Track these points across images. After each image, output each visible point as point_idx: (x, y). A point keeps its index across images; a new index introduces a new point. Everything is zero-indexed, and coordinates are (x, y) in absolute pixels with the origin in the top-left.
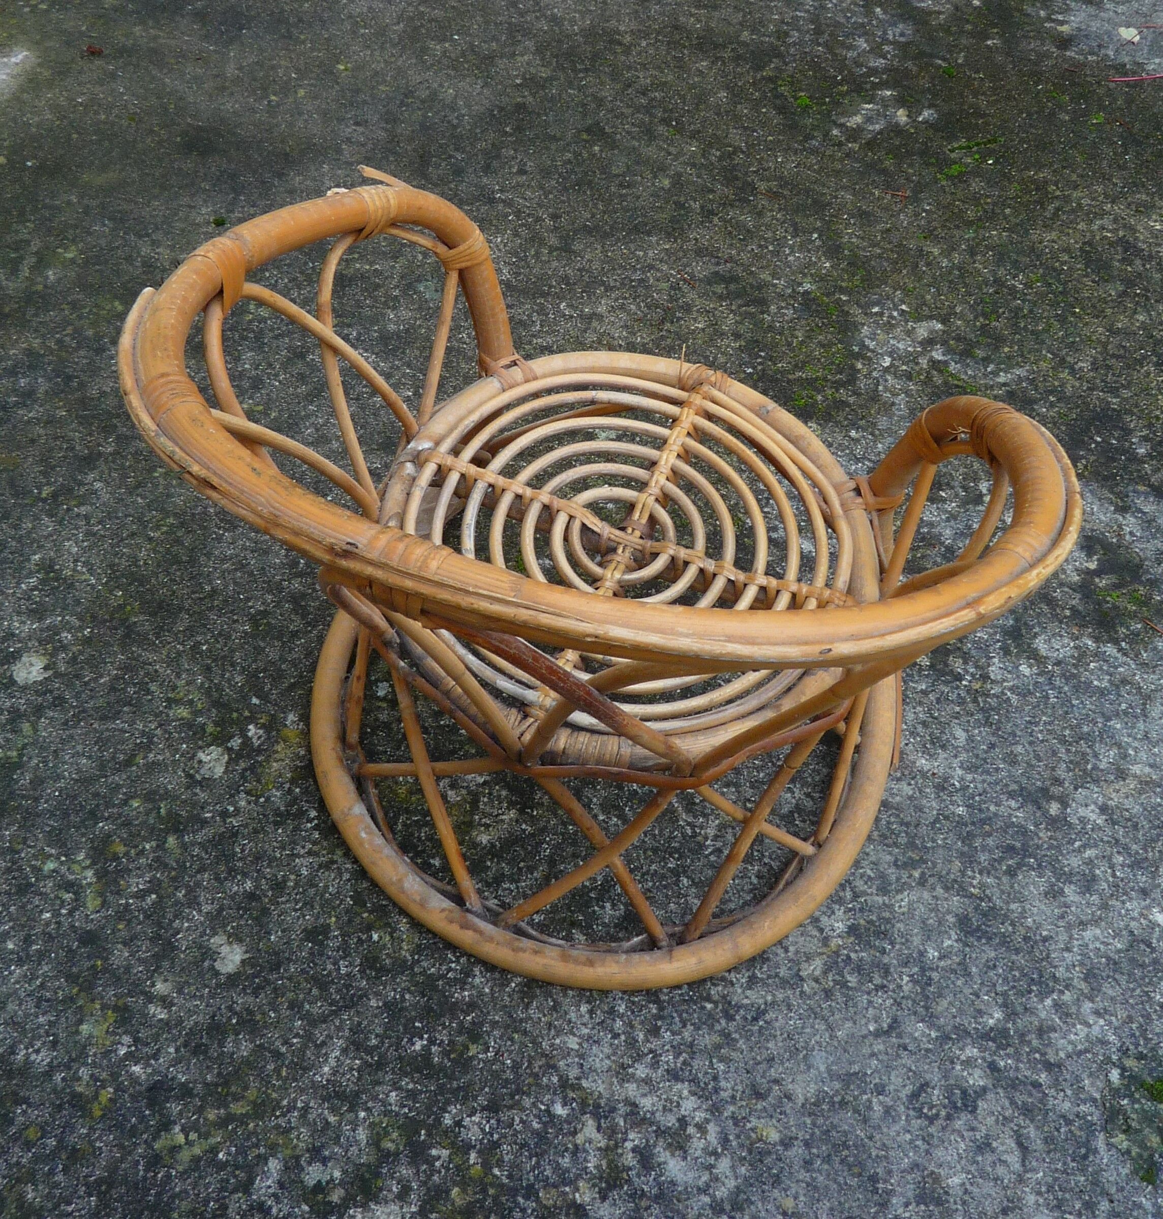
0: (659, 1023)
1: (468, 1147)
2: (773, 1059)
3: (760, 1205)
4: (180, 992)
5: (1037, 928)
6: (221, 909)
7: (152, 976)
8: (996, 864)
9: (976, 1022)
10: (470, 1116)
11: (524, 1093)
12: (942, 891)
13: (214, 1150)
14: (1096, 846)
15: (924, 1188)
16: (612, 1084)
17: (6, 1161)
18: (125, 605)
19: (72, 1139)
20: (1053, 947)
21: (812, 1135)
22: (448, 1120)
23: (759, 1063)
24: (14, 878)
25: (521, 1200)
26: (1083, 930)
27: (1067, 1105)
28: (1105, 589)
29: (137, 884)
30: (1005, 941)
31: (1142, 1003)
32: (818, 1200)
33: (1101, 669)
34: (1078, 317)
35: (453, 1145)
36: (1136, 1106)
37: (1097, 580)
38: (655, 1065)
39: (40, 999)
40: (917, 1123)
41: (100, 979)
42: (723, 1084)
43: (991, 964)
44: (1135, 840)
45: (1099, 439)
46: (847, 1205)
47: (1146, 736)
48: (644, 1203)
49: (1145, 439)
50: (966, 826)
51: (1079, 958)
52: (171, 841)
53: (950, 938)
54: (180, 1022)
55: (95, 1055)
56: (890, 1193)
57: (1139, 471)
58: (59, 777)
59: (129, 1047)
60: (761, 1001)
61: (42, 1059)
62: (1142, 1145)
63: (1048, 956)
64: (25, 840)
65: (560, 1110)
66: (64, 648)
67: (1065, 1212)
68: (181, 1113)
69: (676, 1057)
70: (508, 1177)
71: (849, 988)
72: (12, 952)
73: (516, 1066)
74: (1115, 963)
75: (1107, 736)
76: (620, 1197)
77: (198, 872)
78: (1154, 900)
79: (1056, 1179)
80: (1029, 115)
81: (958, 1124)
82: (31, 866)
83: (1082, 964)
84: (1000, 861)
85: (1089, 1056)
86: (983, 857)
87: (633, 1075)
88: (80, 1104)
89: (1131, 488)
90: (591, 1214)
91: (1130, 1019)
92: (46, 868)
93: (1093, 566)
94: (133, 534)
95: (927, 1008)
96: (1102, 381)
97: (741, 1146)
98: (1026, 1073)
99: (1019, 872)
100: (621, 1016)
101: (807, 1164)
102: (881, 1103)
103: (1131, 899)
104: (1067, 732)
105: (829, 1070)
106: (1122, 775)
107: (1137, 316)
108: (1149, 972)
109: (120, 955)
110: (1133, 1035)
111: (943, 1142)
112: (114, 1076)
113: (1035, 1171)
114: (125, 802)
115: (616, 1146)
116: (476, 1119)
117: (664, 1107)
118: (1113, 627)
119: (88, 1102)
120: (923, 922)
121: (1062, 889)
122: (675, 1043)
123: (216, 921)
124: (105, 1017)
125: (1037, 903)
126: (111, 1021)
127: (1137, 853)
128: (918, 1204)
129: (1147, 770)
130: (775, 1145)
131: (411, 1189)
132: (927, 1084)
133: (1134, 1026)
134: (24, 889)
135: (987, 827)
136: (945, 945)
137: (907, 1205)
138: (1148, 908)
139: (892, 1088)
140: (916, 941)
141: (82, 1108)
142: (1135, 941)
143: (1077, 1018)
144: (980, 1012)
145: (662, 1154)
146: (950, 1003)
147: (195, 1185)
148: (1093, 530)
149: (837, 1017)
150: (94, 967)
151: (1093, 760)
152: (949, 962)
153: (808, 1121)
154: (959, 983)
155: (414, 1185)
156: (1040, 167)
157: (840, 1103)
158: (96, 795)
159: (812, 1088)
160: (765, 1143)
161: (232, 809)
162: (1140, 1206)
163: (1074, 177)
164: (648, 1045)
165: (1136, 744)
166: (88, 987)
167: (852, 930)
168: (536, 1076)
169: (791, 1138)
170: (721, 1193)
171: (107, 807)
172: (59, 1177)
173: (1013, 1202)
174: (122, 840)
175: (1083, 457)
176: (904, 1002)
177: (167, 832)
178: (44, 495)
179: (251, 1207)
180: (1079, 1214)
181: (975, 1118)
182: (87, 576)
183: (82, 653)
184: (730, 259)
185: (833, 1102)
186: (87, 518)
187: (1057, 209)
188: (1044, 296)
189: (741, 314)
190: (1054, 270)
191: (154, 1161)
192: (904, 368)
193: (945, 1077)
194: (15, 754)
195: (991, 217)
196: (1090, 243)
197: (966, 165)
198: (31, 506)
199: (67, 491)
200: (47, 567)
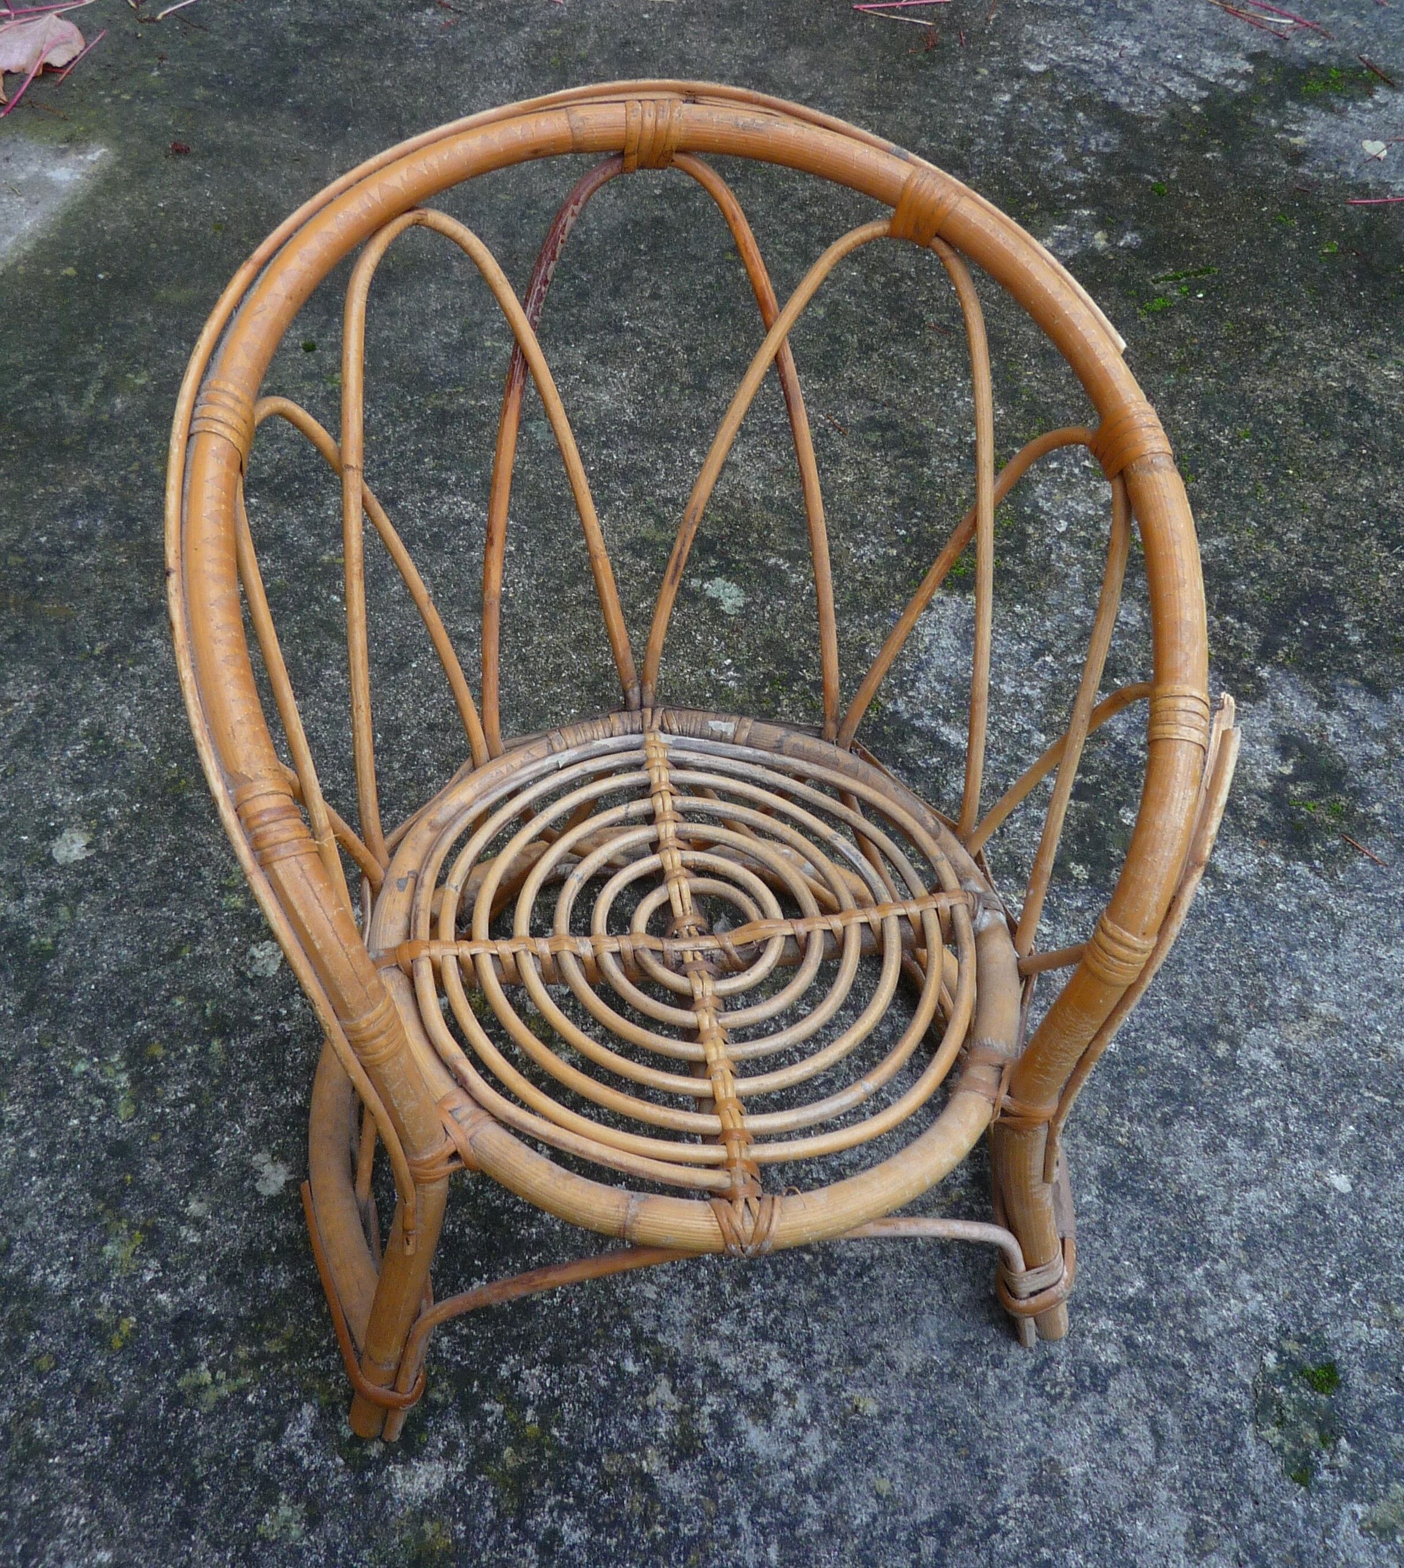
0: (750, 1274)
1: (525, 1402)
2: (876, 1322)
3: (851, 1485)
4: (216, 1214)
5: (1192, 1187)
6: (266, 1124)
7: (186, 1195)
8: (1150, 1111)
9: (1113, 1291)
10: (530, 1368)
11: (591, 1345)
12: (1084, 1139)
13: (243, 1392)
14: (1268, 1095)
15: (1041, 1476)
16: (691, 1340)
17: (15, 1391)
18: (179, 779)
19: (88, 1371)
20: (1210, 1208)
21: (916, 1409)
22: (504, 1372)
23: (861, 1325)
24: (40, 1079)
25: (581, 1465)
26: (1246, 1191)
27: (1212, 1390)
28: (1301, 798)
29: (176, 1092)
30: (1153, 1200)
31: (1309, 1278)
32: (918, 1484)
33: (1288, 890)
34: (1292, 480)
35: (508, 1400)
36: (1294, 1395)
37: (1291, 787)
38: (742, 1321)
39: (61, 1215)
40: (1036, 1402)
41: (128, 1195)
42: (818, 1346)
43: (1136, 1224)
44: (1315, 1090)
45: (1305, 623)
46: (950, 1491)
47: (1336, 970)
48: (719, 1476)
49: (1361, 624)
50: (1118, 1065)
51: (1238, 1222)
52: (216, 1045)
53: (1089, 1193)
54: (214, 1247)
55: (118, 1279)
56: (1000, 1479)
57: (1350, 662)
58: (96, 969)
59: (156, 1272)
60: (867, 1255)
61: (60, 1281)
62: (1298, 1441)
63: (1202, 1219)
64: (54, 1038)
65: (631, 1366)
66: (110, 824)
67: (1202, 1512)
68: (208, 1349)
69: (766, 1314)
70: (567, 1439)
72: (34, 1161)
73: (584, 1315)
74: (1280, 1230)
75: (1289, 967)
76: (693, 1468)
77: (244, 1080)
78: (1331, 1159)
79: (1193, 1474)
80: (1250, 241)
81: (1085, 1405)
82: (60, 1067)
83: (1241, 1229)
84: (1155, 1107)
85: (1242, 1335)
86: (1135, 1102)
87: (716, 1332)
88: (98, 1332)
89: (1339, 681)
90: (658, 1485)
91: (1294, 1295)
92: (76, 1070)
93: (1287, 770)
96: (1315, 555)
97: (834, 1418)
98: (1168, 1352)
99: (1175, 1122)
100: (707, 1265)
101: (908, 1442)
102: (997, 1377)
103: (1304, 1157)
104: (1243, 962)
105: (939, 1337)
106: (1304, 1013)
107: (1361, 481)
108: (1320, 1242)
109: (152, 1170)
110: (1295, 1314)
111: (1066, 1425)
112: (138, 1304)
113: (1171, 1462)
114: (168, 1000)
115: (692, 1410)
116: (536, 1371)
117: (749, 1369)
118: (1307, 842)
119: (108, 1331)
121: (1225, 1144)
122: (766, 1297)
123: (260, 1137)
124: (131, 1237)
125: (1195, 1158)
126: (138, 1242)
127: (1316, 1104)
128: (1032, 1494)
129: (1334, 1009)
130: (872, 1418)
131: (458, 1446)
132: (1052, 1358)
133: (1298, 1304)
134: (50, 1092)
135: (1142, 1068)
136: (1084, 1201)
137: (1019, 1494)
138: (1325, 1168)
139: (1011, 1360)
141: (102, 1338)
142: (1305, 1206)
143: (1233, 1291)
144: (1119, 1280)
145: (743, 1422)
147: (219, 1429)
148: (1290, 729)
149: (953, 1277)
150: (122, 1182)
151: (1272, 996)
152: (1087, 1220)
153: (912, 1394)
154: (1097, 1245)
155: (462, 1442)
156: (1258, 302)
157: (950, 1374)
158: (136, 990)
159: (919, 1356)
160: (862, 1416)
161: (284, 1012)
162: (1289, 1510)
163: (1299, 316)
164: (736, 1298)
165: (1323, 979)
166: (114, 1203)
168: (606, 1327)
169: (891, 1412)
170: (807, 1469)
171: (147, 1005)
172: (72, 1413)
173: (1142, 1497)
174: (162, 1041)
177: (212, 1034)
178: (97, 652)
179: (280, 1457)
180: (1218, 1515)
181: (1106, 1400)
182: (139, 744)
183: (129, 831)
184: (889, 403)
185: (943, 1374)
186: (143, 679)
187: (1275, 353)
188: (1252, 454)
189: (896, 467)
190: (1267, 424)
191: (176, 1400)
192: (1083, 533)
193: (1074, 1352)
194: (49, 940)
195: (1197, 360)
196: (1311, 394)
197: (1172, 299)
198: (83, 663)
199: (123, 648)
200: (96, 733)
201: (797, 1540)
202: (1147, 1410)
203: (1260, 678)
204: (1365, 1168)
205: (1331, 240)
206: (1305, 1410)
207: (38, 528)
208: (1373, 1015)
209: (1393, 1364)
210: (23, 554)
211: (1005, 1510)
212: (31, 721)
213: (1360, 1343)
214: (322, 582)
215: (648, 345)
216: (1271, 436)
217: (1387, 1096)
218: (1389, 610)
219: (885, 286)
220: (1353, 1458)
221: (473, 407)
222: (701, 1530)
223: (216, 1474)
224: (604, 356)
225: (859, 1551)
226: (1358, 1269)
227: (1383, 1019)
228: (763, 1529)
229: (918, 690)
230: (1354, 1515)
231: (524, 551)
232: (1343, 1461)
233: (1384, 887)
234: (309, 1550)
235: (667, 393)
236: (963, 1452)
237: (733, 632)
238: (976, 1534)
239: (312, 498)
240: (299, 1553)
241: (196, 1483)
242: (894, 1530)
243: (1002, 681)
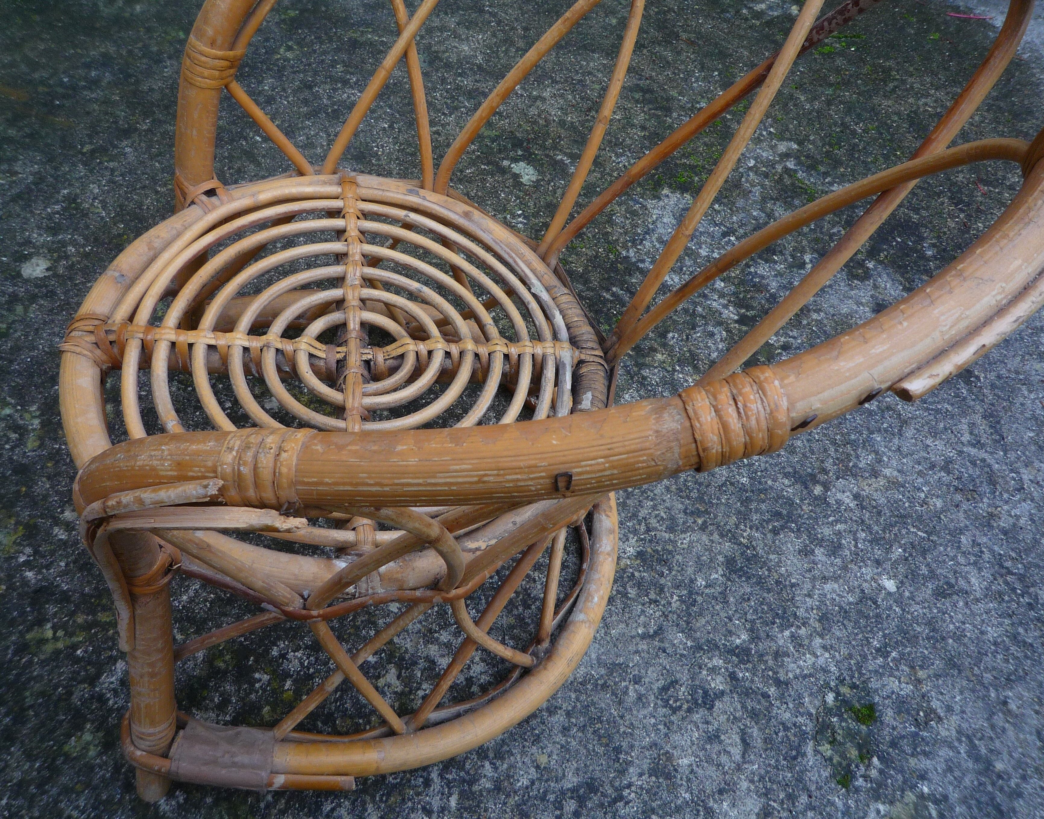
0: (468, 602)
1: (286, 675)
3: (519, 756)
5: (788, 576)
7: (64, 505)
8: (765, 524)
9: (725, 640)
10: (294, 651)
11: (344, 639)
12: (717, 537)
13: (74, 647)
14: (846, 522)
15: (658, 764)
16: (418, 643)
18: (123, 235)
20: (798, 592)
21: (574, 707)
22: (275, 652)
25: (320, 724)
26: (824, 583)
27: (787, 715)
30: (760, 582)
31: (862, 646)
32: (568, 761)
35: (274, 672)
36: (844, 724)
38: (458, 633)
40: (662, 711)
41: (21, 501)
43: (746, 597)
44: (877, 522)
45: (899, 240)
46: (591, 769)
47: (899, 449)
49: (934, 245)
50: (747, 492)
51: (817, 603)
53: (717, 573)
54: (75, 544)
56: (629, 763)
57: (925, 266)
58: (34, 348)
59: (29, 556)
62: (843, 756)
63: (793, 599)
65: (370, 657)
66: (67, 257)
67: (770, 799)
68: (55, 614)
71: (628, 598)
74: (846, 612)
75: (868, 444)
78: (885, 569)
79: (767, 772)
80: (886, 25)
81: (696, 717)
83: (819, 608)
84: (768, 522)
85: (812, 680)
86: (755, 517)
87: (438, 639)
89: (917, 276)
91: (850, 656)
92: (3, 413)
94: (144, 187)
95: (688, 623)
98: (760, 686)
99: (781, 532)
101: (565, 730)
102: (636, 691)
103: (866, 566)
104: (838, 437)
105: (598, 659)
106: (875, 474)
108: (872, 623)
109: (42, 486)
110: (850, 669)
111: (681, 729)
112: (10, 577)
113: (752, 763)
115: (410, 692)
116: (299, 654)
120: (698, 558)
121: (813, 551)
124: (16, 530)
125: (792, 558)
126: (20, 534)
127: (877, 532)
128: (650, 776)
129: (895, 473)
131: (230, 702)
132: (677, 682)
133: (852, 662)
135: (763, 496)
136: (712, 577)
137: (641, 775)
138: (879, 574)
139: (647, 680)
140: (690, 571)
142: (863, 598)
143: (808, 648)
144: (730, 633)
146: (708, 622)
147: (51, 672)
148: (883, 300)
149: (614, 618)
150: (18, 491)
151: (855, 460)
152: (713, 591)
153: (573, 696)
154: (717, 607)
155: (234, 700)
156: (887, 58)
157: (602, 686)
162: (833, 804)
163: (911, 69)
165: (890, 454)
166: (9, 506)
167: (640, 555)
168: (357, 628)
169: (556, 707)
173: (729, 785)
175: (885, 250)
176: (671, 615)
178: (85, 150)
179: (92, 697)
180: (782, 802)
181: (711, 715)
182: (100, 210)
183: (79, 263)
184: (651, 77)
185: (597, 685)
186: (113, 170)
187: (896, 87)
188: (875, 140)
189: (649, 115)
190: (887, 125)
191: (22, 648)
192: (764, 169)
193: (693, 679)
194: (5, 326)
195: (846, 84)
196: (915, 112)
197: (835, 48)
198: (73, 156)
199: (103, 150)
200: (72, 199)
201: (473, 793)
202: (740, 724)
203: (868, 268)
204: (907, 577)
205: (935, 32)
206: (851, 735)
207: (64, 73)
208: (920, 480)
209: (914, 709)
210: (50, 86)
211: (629, 786)
212: (28, 187)
213: (893, 692)
214: (251, 128)
215: (499, 23)
216: (889, 133)
217: (926, 532)
218: (952, 240)
219: (657, 13)
220: (881, 772)
221: (376, 41)
222: (402, 779)
223: (40, 704)
224: (470, 25)
225: (518, 806)
226: (896, 643)
227: (927, 483)
228: (449, 783)
229: (644, 245)
230: (878, 812)
231: (394, 128)
232: (874, 773)
233: (935, 402)
234: (100, 767)
235: (507, 51)
236: (604, 741)
237: (526, 195)
238: (606, 801)
239: (255, 78)
240: (91, 768)
241: (23, 710)
242: (545, 793)
243: (701, 248)
